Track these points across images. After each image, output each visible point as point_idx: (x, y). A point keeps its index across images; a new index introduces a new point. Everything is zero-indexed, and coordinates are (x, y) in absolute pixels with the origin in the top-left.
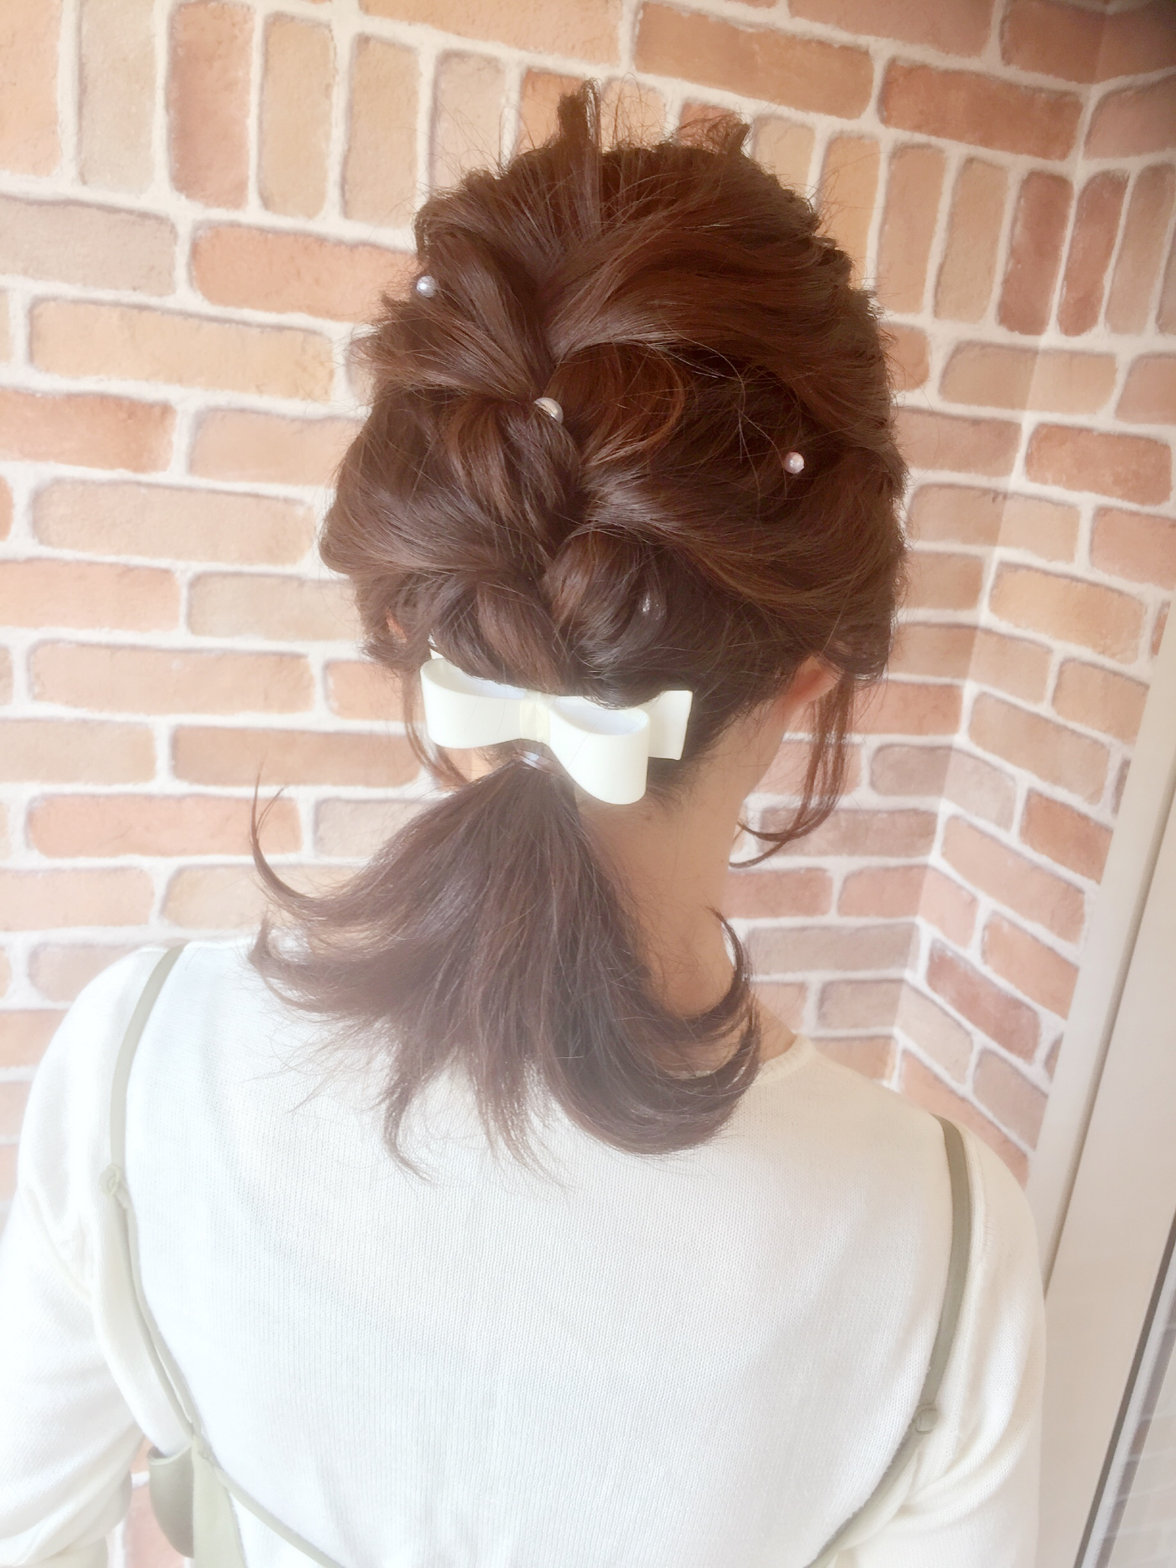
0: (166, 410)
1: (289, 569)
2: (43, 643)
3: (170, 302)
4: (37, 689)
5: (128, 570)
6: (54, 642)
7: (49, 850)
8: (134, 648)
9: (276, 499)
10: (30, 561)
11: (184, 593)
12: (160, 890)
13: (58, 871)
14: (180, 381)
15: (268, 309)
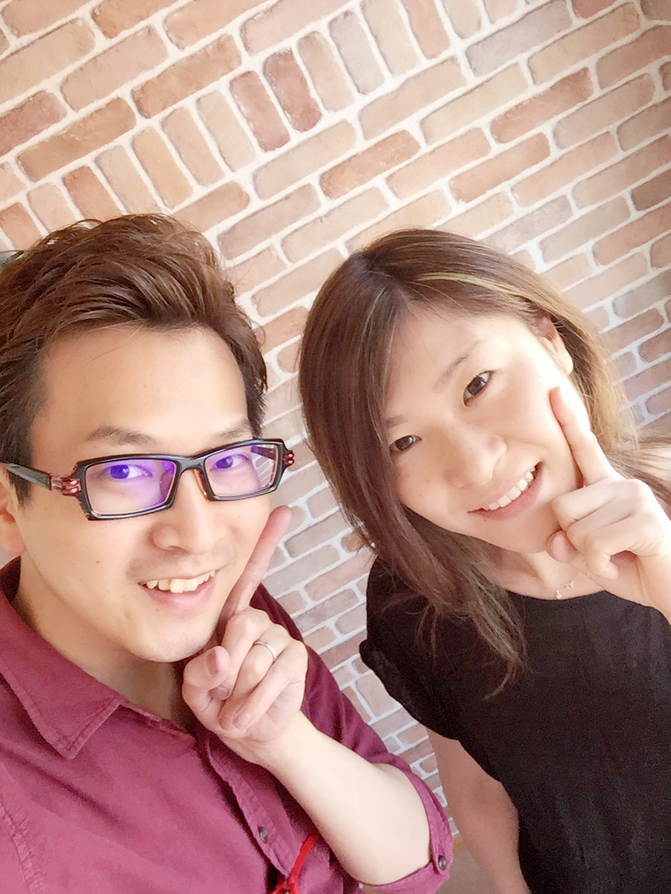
0: (585, 70)
1: (650, 104)
2: (575, 186)
3: (573, 28)
4: (580, 205)
5: (594, 140)
6: (579, 183)
7: (604, 264)
8: (606, 169)
9: (635, 79)
10: (561, 158)
11: (616, 137)
12: (648, 257)
13: (611, 268)
14: (587, 56)
15: (606, 7)
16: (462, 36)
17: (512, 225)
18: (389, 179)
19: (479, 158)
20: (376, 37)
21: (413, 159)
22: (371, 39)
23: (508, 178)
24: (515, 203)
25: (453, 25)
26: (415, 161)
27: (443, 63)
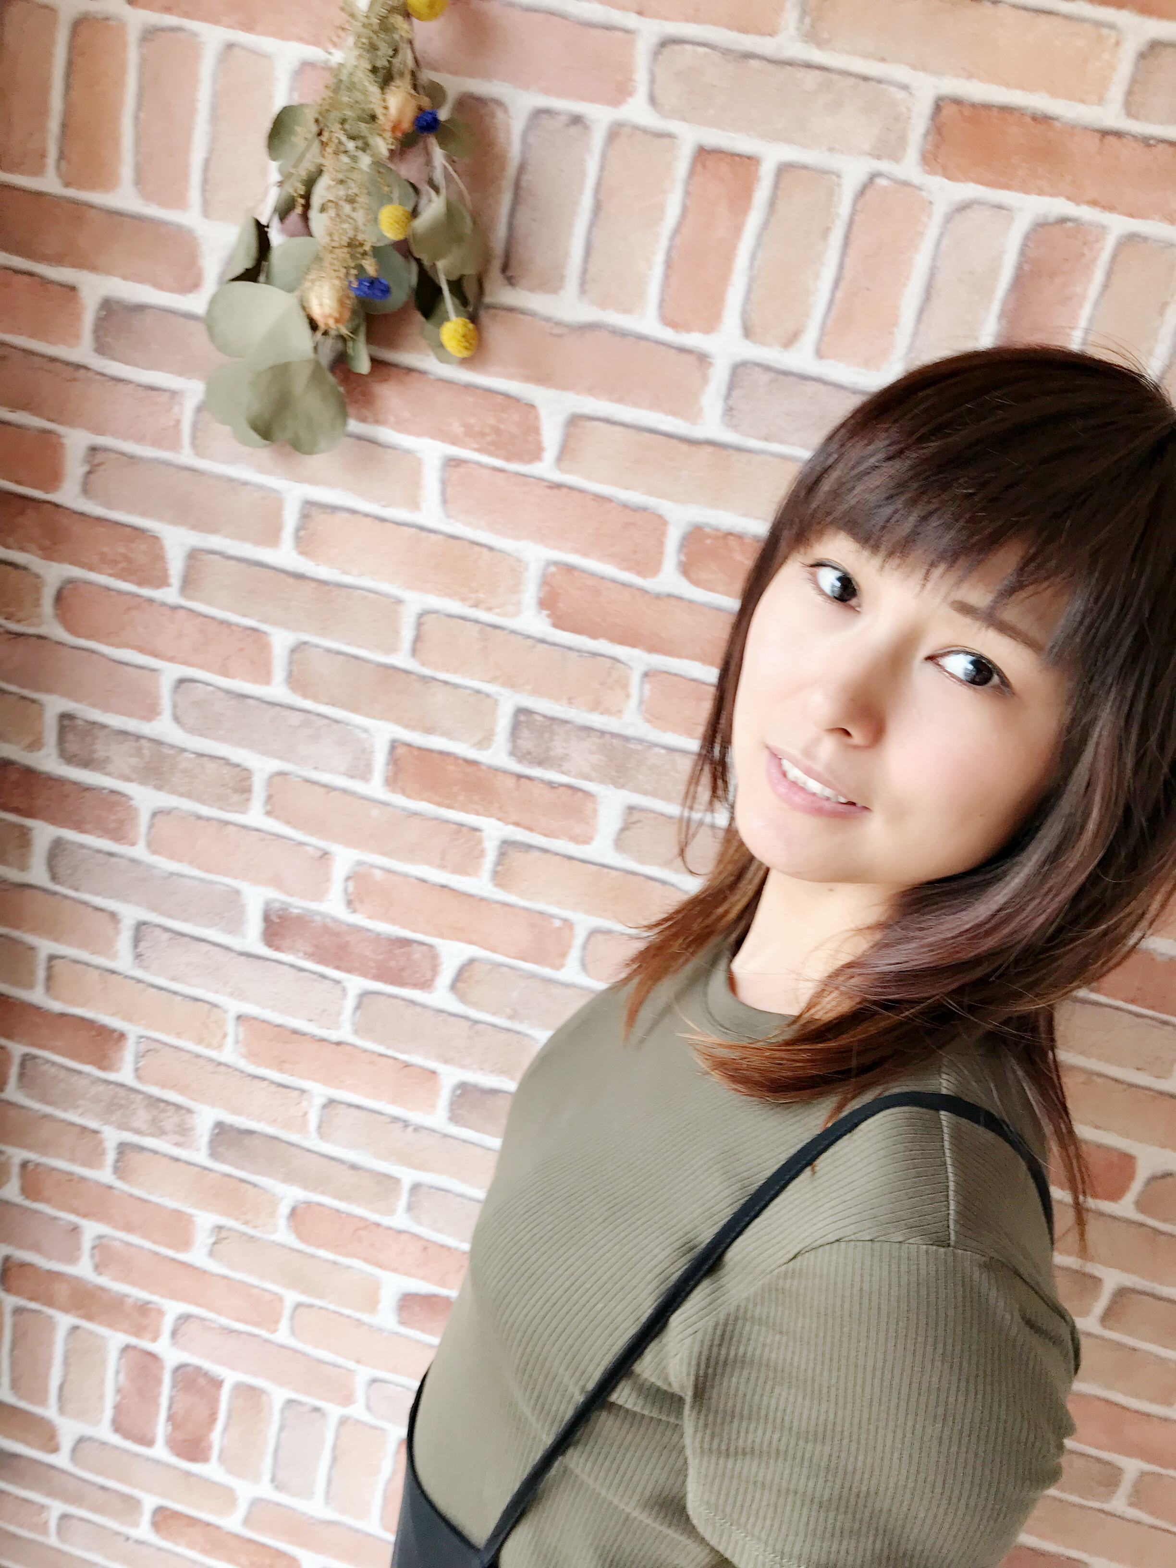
16: (748, 332)
17: (602, 733)
18: (452, 463)
19: (628, 569)
20: (598, 208)
21: (514, 467)
22: (586, 201)
23: (652, 649)
24: (633, 702)
25: (747, 300)
26: (517, 474)
27: (682, 350)
